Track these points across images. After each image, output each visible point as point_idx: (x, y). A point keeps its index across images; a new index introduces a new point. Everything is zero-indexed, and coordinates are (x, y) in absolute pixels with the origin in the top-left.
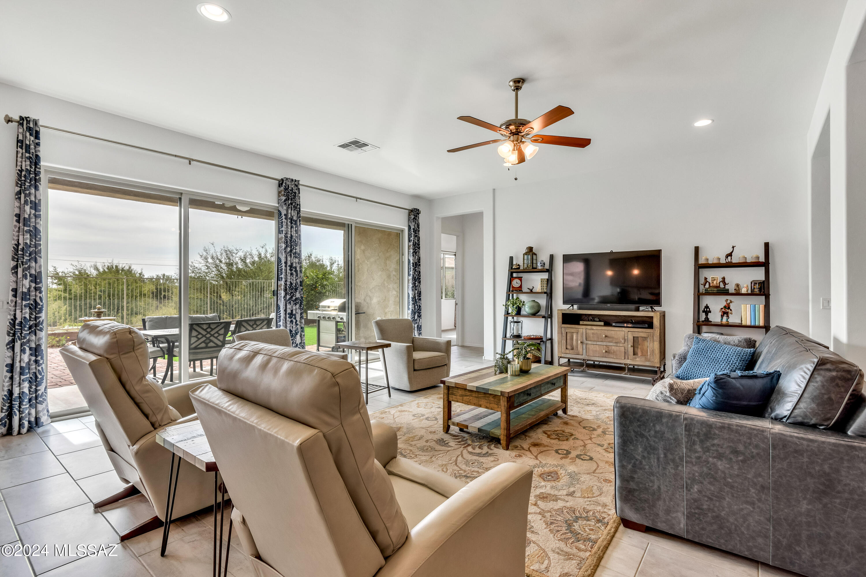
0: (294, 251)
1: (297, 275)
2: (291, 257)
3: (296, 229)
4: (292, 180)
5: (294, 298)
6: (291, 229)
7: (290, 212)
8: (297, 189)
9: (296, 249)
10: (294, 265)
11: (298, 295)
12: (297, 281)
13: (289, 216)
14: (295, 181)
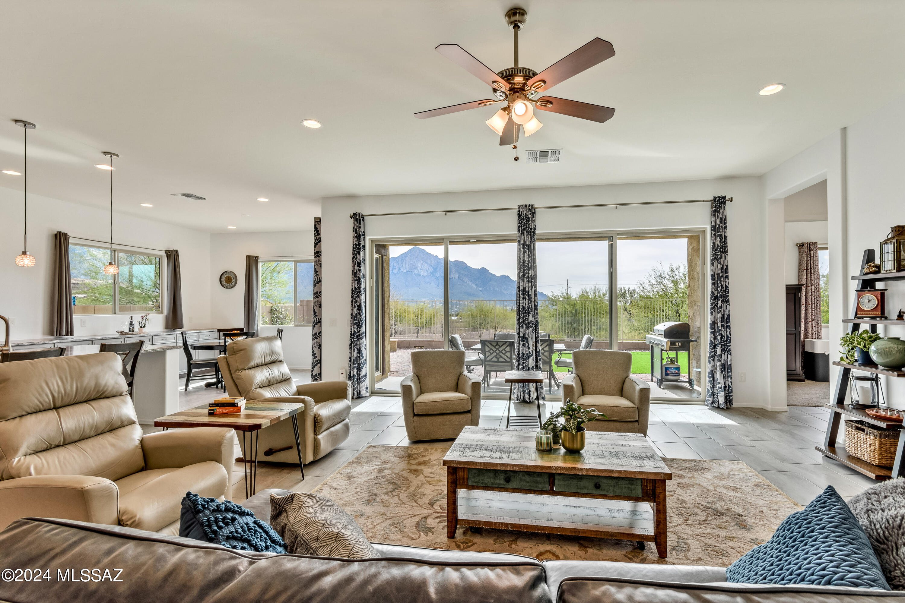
0: (527, 275)
1: (530, 299)
2: (524, 281)
3: (530, 253)
4: (526, 206)
5: (526, 322)
6: (524, 254)
7: (522, 237)
8: (531, 214)
9: (529, 273)
10: (527, 289)
11: (531, 318)
12: (530, 305)
13: (522, 242)
14: (529, 205)
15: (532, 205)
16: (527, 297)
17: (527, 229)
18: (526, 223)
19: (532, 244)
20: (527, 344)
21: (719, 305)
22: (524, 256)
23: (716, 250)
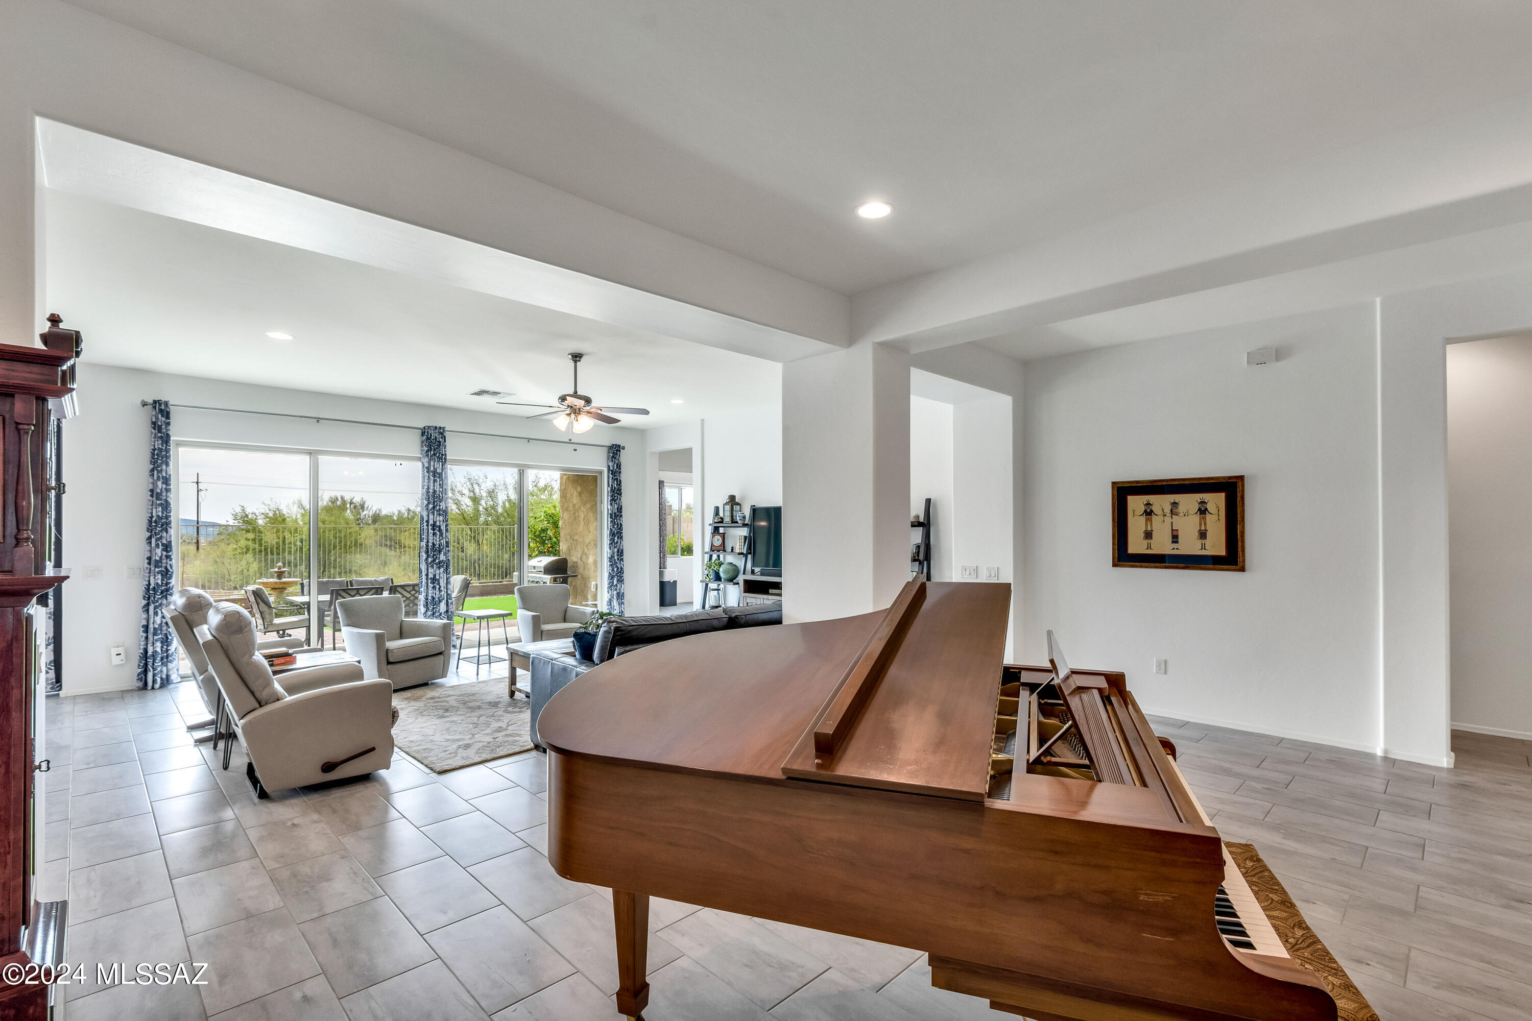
0: (438, 507)
1: (441, 535)
2: (434, 515)
3: (441, 482)
4: (436, 428)
5: (437, 561)
6: (434, 483)
7: (432, 464)
8: (442, 438)
9: (440, 506)
10: (438, 524)
11: (442, 557)
12: (442, 541)
13: (432, 469)
14: (440, 428)
15: (444, 428)
16: (438, 533)
17: (438, 455)
18: (437, 448)
19: (444, 472)
20: (438, 587)
21: (615, 541)
22: (434, 486)
23: (614, 492)
